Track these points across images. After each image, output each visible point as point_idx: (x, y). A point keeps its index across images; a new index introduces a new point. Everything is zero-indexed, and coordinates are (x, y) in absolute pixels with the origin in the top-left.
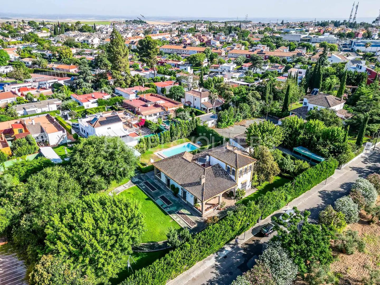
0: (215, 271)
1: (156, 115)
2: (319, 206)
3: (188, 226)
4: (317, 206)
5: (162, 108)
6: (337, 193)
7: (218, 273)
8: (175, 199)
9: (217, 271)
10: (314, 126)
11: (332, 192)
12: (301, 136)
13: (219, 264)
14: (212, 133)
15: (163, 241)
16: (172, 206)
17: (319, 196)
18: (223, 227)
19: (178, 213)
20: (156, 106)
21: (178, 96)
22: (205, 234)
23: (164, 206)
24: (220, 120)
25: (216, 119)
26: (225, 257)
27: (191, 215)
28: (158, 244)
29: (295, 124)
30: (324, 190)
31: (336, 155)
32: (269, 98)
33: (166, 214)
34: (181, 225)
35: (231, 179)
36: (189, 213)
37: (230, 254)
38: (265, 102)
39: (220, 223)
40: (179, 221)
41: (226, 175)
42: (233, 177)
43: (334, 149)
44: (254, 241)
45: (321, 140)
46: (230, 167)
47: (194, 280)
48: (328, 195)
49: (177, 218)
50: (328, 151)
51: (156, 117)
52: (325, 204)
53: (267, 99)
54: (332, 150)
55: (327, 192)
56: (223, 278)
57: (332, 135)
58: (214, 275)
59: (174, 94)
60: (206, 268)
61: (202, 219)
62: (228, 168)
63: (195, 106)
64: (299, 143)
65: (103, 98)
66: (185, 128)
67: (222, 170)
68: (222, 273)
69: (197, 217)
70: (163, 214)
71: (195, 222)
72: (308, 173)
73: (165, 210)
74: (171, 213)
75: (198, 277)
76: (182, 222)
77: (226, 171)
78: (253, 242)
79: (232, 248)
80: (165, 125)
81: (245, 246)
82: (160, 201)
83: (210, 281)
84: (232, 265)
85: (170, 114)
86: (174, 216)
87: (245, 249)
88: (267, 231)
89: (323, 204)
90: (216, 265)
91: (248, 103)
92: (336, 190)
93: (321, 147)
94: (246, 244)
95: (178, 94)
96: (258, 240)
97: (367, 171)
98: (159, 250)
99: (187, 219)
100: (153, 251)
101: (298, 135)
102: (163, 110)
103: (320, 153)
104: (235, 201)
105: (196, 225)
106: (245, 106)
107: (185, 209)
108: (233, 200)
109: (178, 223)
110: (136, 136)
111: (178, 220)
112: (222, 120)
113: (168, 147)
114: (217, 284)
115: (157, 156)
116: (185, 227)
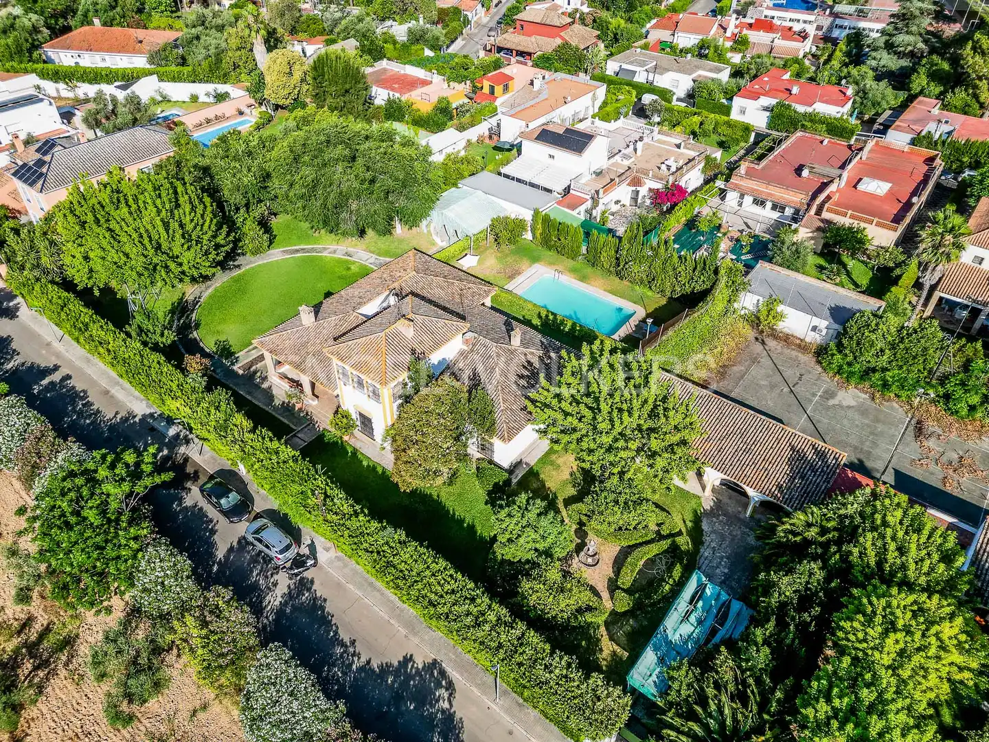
1: (781, 210)
2: (343, 644)
3: (239, 362)
4: (345, 636)
5: (811, 200)
11: (449, 717)
15: (197, 337)
17: (408, 660)
34: (241, 353)
48: (424, 697)
52: (361, 669)
71: (251, 370)
85: (795, 226)
102: (805, 207)
105: (242, 373)
109: (250, 348)
110: (569, 207)
113: (583, 279)
114: (88, 421)
115: (521, 273)
116: (237, 358)
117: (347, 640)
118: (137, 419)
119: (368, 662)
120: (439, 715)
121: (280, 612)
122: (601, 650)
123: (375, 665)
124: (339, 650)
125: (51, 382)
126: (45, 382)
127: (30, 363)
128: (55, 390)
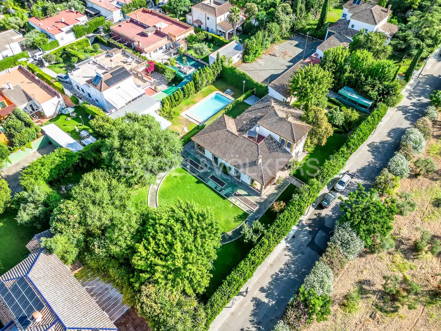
0: (288, 253)
1: (162, 49)
2: (370, 164)
3: (250, 209)
4: (367, 164)
5: (168, 38)
6: (385, 143)
7: (291, 255)
8: (227, 178)
9: (290, 253)
10: (363, 60)
11: (380, 143)
12: (347, 74)
13: (291, 245)
14: (245, 79)
15: (231, 231)
16: (226, 187)
17: (369, 151)
18: (293, 213)
19: (235, 195)
20: (159, 33)
21: (181, 11)
22: (278, 226)
23: (219, 189)
24: (246, 52)
25: (242, 52)
26: (294, 237)
27: (249, 195)
28: (228, 235)
29: (340, 58)
30: (373, 143)
31: (385, 97)
32: (301, 10)
33: (224, 198)
34: (243, 209)
35: (286, 151)
36: (246, 193)
37: (298, 232)
38: (296, 15)
39: (288, 210)
41: (280, 147)
42: (288, 149)
43: (383, 90)
44: (316, 214)
45: (369, 79)
46: (285, 140)
47: (271, 265)
48: (377, 147)
49: (236, 201)
50: (377, 93)
51: (162, 51)
52: (375, 160)
53: (298, 12)
54: (381, 92)
55: (375, 144)
56: (296, 259)
57: (382, 72)
58: (288, 258)
59: (176, 8)
60: (279, 252)
61: (262, 199)
62: (283, 140)
63: (208, 28)
64: (344, 83)
65: (78, 23)
66: (210, 73)
67: (275, 142)
68: (295, 254)
69: (256, 197)
70: (221, 199)
71: (255, 203)
72: (361, 131)
73: (221, 193)
74: (228, 195)
75: (274, 262)
76: (242, 205)
77: (280, 142)
78: (316, 217)
79: (298, 226)
80: (178, 66)
81: (309, 222)
82: (212, 183)
83: (286, 264)
84: (302, 245)
85: (180, 46)
86: (232, 199)
87: (309, 226)
88: (328, 204)
89: (373, 160)
90: (287, 247)
91: (277, 22)
92: (384, 140)
93: (368, 88)
94: (310, 219)
95: (181, 8)
96: (319, 213)
97: (412, 109)
98: (231, 241)
99: (247, 201)
100: (226, 243)
101: (344, 73)
102: (169, 41)
103: (368, 95)
104: (289, 171)
105: (257, 208)
106: (274, 26)
107: (240, 189)
108: (287, 171)
109: (239, 207)
110: (153, 94)
111: (237, 203)
112: (250, 52)
113: (194, 103)
114: (293, 266)
115: (187, 119)
116: (247, 211)
117: (368, 163)
118: (289, 245)
121: (365, 179)
124: (371, 165)
125: (267, 297)
126: (266, 300)
127: (251, 317)
128: (272, 292)
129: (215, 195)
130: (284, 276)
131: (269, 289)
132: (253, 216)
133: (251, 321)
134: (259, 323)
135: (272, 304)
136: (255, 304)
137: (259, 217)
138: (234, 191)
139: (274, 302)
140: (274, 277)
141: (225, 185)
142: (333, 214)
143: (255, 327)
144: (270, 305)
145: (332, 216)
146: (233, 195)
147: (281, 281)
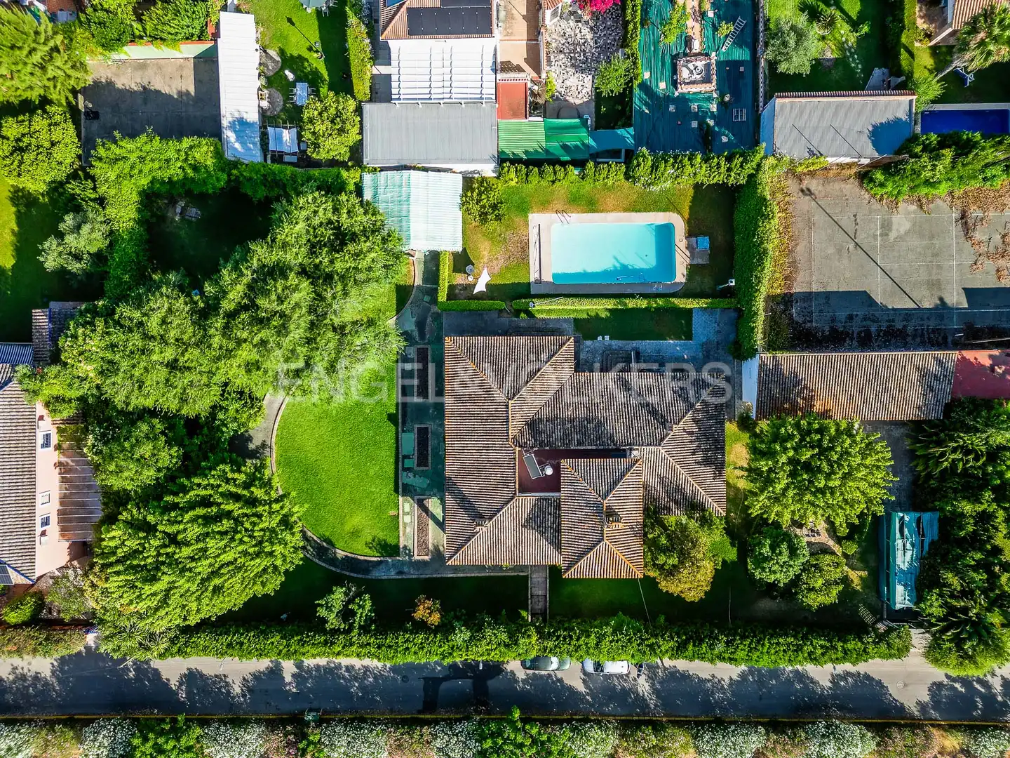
2: (709, 681)
3: (411, 548)
7: (386, 666)
15: (345, 554)
16: (423, 474)
19: (420, 501)
23: (408, 463)
27: (439, 524)
28: (335, 553)
33: (396, 491)
34: (401, 539)
35: (558, 546)
36: (439, 516)
40: (405, 525)
41: (557, 530)
49: (407, 513)
56: (387, 678)
58: (378, 664)
68: (394, 669)
70: (392, 486)
71: (430, 547)
73: (402, 474)
74: (407, 491)
76: (409, 530)
82: (410, 442)
83: (365, 668)
86: (407, 506)
89: (726, 683)
98: (327, 566)
99: (422, 530)
100: (318, 561)
105: (425, 558)
109: (402, 527)
111: (405, 519)
113: (591, 205)
114: (371, 680)
115: (527, 243)
116: (405, 547)
119: (731, 679)
120: (791, 675)
121: (656, 691)
122: (852, 581)
123: (735, 677)
125: (294, 676)
126: (288, 678)
127: (249, 676)
128: (307, 679)
129: (390, 469)
130: (344, 678)
131: (309, 670)
132: (403, 563)
133: (244, 679)
134: (250, 690)
135: (290, 690)
136: (272, 668)
137: (409, 573)
138: (427, 493)
139: (294, 690)
140: (333, 665)
141: (424, 468)
142: (523, 681)
143: (242, 690)
144: (288, 688)
145: (516, 681)
146: (416, 498)
147: (333, 678)
